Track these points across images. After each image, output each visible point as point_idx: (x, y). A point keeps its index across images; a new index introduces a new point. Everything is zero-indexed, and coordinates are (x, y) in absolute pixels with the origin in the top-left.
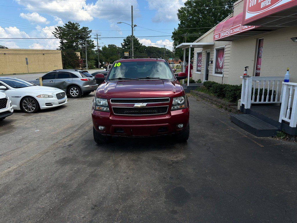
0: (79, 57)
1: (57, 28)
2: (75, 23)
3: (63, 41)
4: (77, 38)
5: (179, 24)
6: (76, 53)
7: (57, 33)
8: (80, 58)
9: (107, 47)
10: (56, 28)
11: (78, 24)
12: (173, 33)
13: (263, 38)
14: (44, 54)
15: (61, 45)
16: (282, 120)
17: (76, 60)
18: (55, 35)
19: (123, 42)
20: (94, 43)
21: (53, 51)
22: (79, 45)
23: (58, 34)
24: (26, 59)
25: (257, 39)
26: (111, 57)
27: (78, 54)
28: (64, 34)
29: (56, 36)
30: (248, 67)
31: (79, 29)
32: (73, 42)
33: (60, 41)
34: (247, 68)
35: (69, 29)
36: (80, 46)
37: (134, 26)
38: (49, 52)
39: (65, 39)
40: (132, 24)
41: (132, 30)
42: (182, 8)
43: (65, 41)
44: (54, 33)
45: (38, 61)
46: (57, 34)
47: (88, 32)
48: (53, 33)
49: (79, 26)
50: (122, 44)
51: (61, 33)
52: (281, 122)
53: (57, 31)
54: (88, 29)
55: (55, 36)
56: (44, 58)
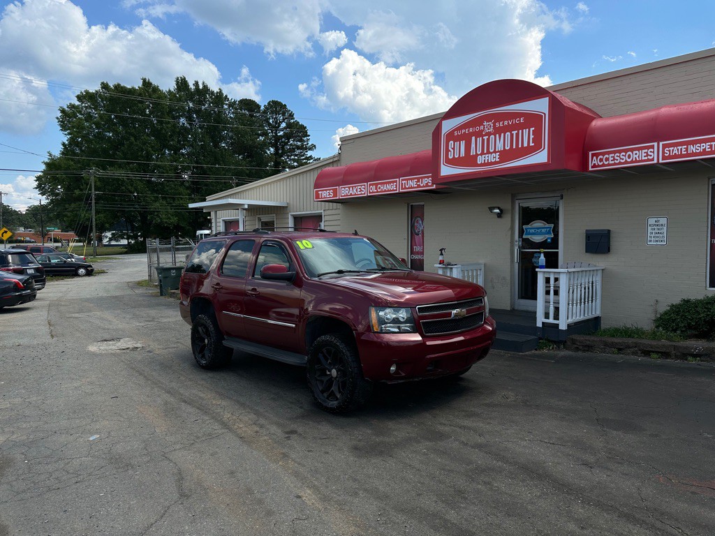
5: (64, 144)
12: (46, 164)
13: (422, 203)
16: (543, 323)
25: (408, 204)
30: (444, 249)
34: (443, 251)
42: (72, 106)
52: (541, 326)
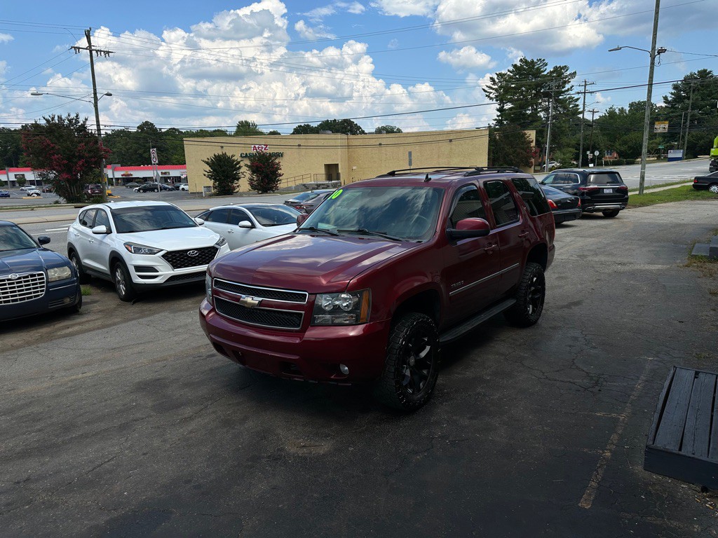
0: (532, 142)
1: (495, 77)
2: (535, 61)
3: (503, 106)
4: (538, 95)
6: (526, 132)
7: (493, 89)
8: (533, 144)
9: (627, 109)
10: (491, 78)
11: (544, 60)
14: (451, 141)
15: (498, 116)
17: (523, 149)
18: (488, 94)
19: (672, 94)
20: (578, 105)
21: (472, 133)
22: (540, 111)
23: (496, 90)
24: (410, 153)
26: (625, 137)
27: (532, 134)
28: (507, 90)
29: (491, 95)
31: (545, 73)
32: (524, 107)
33: (498, 107)
35: (520, 76)
36: (542, 114)
37: (659, 53)
38: (463, 135)
39: (510, 101)
40: (653, 48)
41: (652, 64)
43: (508, 106)
44: (487, 89)
45: (439, 157)
46: (493, 91)
47: (567, 77)
48: (484, 90)
49: (546, 65)
50: (665, 98)
51: (500, 87)
53: (494, 83)
54: (567, 70)
55: (487, 96)
56: (451, 149)
